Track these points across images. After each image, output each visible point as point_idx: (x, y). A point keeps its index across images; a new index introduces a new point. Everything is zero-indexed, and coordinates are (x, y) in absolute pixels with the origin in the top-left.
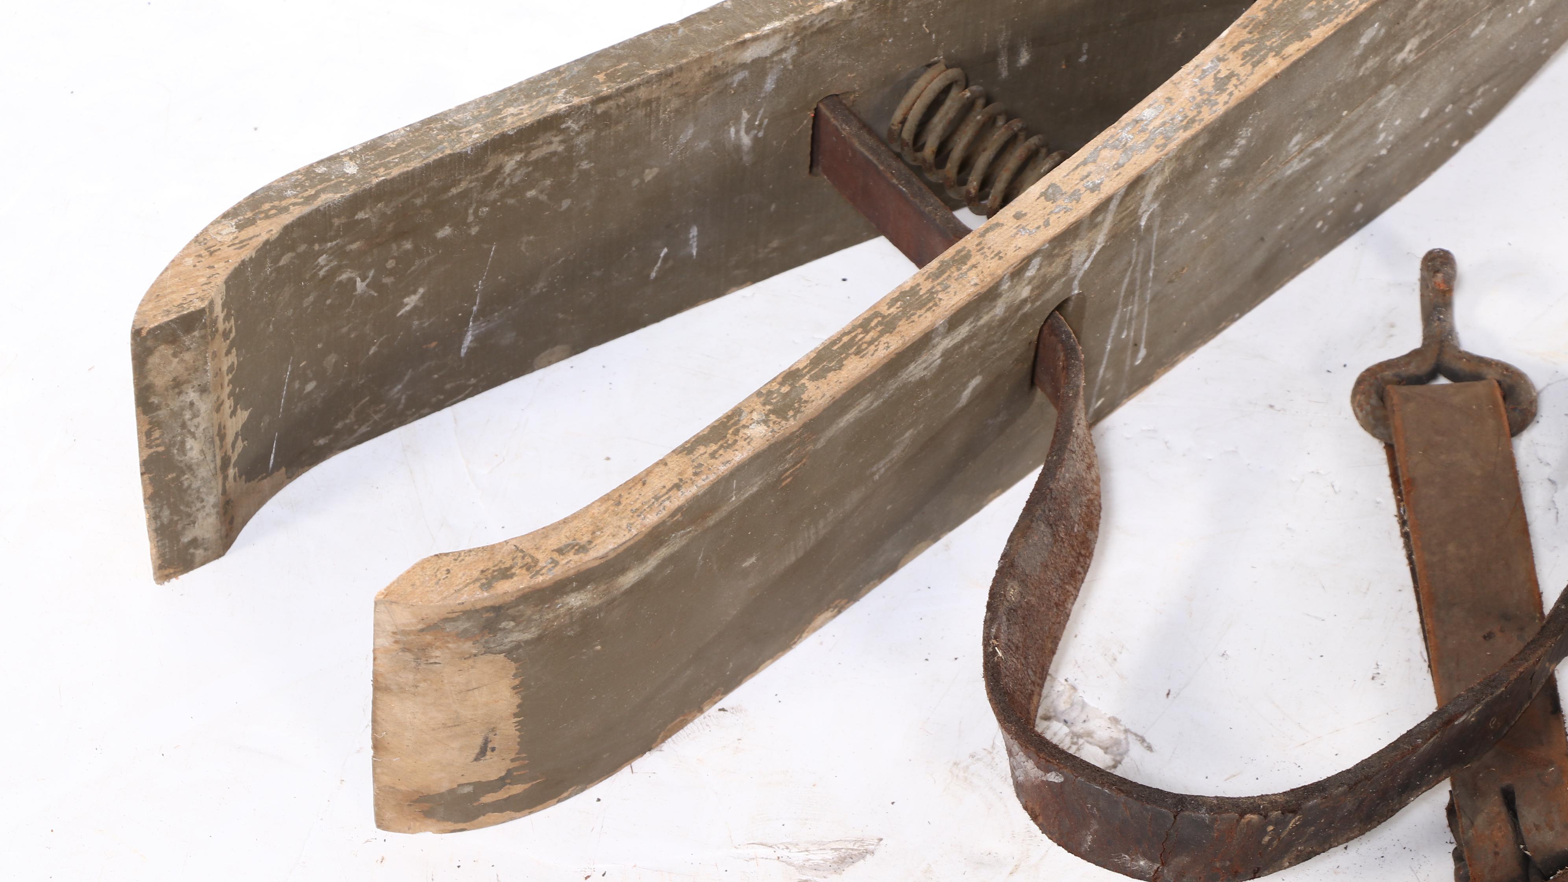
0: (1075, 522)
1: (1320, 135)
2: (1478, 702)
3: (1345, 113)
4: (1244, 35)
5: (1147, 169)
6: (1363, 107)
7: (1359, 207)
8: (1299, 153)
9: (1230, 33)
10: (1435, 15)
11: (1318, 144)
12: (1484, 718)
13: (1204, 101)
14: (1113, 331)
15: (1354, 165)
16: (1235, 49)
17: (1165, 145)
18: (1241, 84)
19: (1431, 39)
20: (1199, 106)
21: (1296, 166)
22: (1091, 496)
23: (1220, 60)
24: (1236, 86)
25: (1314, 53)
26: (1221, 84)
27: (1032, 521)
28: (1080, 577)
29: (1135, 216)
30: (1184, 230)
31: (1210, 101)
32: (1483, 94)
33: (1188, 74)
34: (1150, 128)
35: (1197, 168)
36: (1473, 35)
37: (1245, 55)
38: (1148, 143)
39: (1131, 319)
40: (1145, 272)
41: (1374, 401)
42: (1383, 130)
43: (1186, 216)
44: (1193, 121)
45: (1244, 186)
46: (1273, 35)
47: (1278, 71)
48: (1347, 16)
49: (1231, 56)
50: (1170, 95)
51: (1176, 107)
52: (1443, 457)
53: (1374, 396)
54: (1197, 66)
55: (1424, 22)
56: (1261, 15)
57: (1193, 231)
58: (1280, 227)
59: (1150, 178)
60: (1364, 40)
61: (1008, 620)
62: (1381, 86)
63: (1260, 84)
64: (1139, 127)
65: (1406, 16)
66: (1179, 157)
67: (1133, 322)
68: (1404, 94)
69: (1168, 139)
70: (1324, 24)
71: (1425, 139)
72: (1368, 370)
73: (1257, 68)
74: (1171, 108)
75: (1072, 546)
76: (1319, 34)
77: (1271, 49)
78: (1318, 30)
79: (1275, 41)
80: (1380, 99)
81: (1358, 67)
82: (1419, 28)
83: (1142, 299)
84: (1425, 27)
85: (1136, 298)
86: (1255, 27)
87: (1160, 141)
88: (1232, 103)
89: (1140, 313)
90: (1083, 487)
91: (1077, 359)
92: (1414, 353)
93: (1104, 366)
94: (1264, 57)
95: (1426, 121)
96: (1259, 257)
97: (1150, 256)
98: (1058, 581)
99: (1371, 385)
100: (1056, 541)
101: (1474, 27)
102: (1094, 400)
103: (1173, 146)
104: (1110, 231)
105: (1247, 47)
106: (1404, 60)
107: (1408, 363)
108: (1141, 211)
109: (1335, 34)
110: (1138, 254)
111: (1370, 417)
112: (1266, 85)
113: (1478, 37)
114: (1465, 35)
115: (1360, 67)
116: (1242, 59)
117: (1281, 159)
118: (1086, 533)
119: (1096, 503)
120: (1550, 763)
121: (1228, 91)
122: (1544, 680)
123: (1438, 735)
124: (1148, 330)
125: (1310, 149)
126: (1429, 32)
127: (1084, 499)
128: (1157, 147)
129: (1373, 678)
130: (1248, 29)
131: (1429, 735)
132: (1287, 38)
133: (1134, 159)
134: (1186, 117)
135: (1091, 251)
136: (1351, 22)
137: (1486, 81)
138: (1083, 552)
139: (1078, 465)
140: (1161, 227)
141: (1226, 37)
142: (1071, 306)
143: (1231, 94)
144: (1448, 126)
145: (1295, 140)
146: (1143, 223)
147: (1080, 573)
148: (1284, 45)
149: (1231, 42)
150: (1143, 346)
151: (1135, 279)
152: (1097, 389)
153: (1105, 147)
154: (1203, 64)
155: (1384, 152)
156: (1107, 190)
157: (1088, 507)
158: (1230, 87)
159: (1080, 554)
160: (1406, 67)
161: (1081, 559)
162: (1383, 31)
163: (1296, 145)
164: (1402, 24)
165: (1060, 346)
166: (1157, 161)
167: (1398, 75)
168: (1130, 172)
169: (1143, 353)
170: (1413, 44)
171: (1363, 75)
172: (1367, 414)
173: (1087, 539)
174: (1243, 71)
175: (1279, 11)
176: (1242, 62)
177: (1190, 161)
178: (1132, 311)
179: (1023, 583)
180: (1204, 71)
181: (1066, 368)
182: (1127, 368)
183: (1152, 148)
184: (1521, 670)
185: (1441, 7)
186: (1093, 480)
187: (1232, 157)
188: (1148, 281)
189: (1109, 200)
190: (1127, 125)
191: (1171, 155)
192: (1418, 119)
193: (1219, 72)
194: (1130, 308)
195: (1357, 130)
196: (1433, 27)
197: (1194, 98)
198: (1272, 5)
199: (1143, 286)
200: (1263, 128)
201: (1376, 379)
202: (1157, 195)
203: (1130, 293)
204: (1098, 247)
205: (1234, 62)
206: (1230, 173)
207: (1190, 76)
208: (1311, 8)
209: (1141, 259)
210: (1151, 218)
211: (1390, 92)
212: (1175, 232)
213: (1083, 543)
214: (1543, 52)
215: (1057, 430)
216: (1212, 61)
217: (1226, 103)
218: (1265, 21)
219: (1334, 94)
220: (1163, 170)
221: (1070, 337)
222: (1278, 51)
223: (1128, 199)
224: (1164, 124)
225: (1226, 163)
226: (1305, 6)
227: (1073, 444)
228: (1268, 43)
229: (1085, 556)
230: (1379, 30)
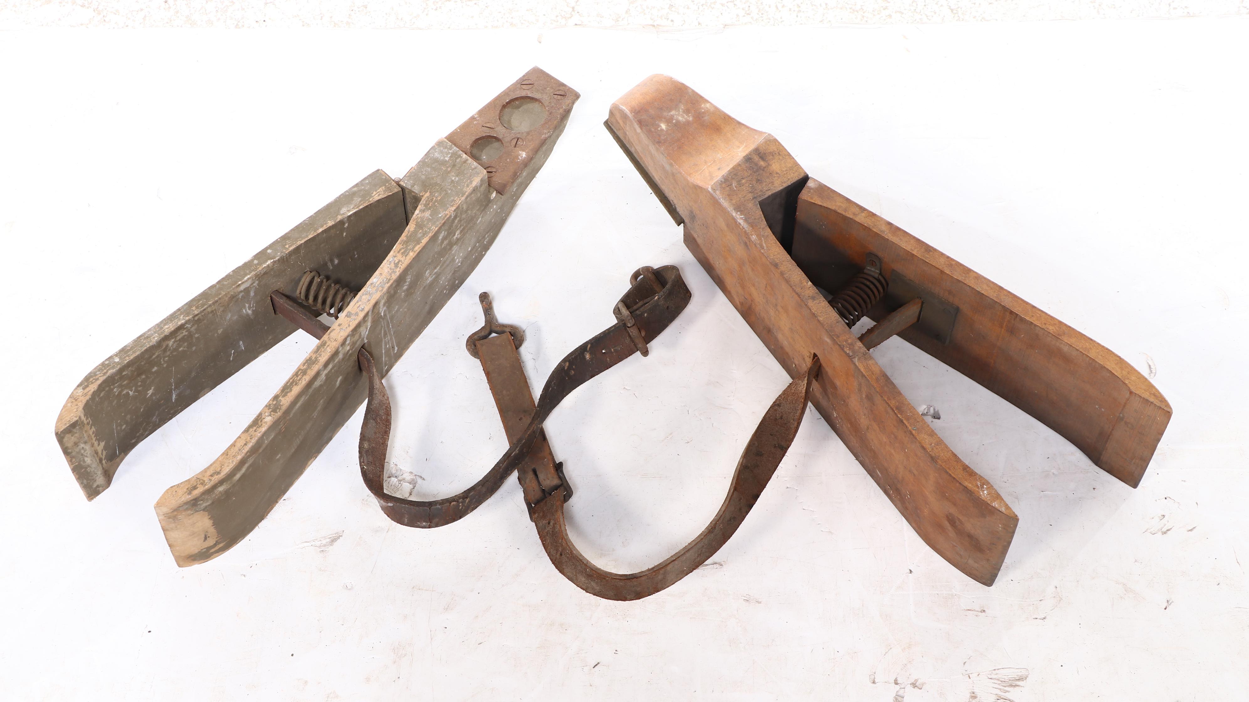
0: (382, 416)
1: (435, 268)
2: (517, 447)
3: (442, 259)
4: (401, 246)
5: (378, 299)
6: (447, 255)
7: (457, 282)
8: (430, 276)
9: (396, 247)
10: (462, 222)
11: (436, 271)
12: (521, 451)
13: (392, 272)
14: (383, 347)
15: (450, 272)
16: (399, 252)
17: (382, 290)
18: (403, 263)
19: (464, 229)
20: (391, 274)
21: (430, 279)
22: (386, 405)
23: (395, 257)
24: (401, 265)
25: (424, 247)
26: (396, 265)
27: (367, 420)
28: (388, 432)
29: (379, 313)
30: (397, 311)
31: (394, 271)
32: (488, 237)
33: (385, 264)
34: (376, 285)
35: (395, 293)
36: (478, 222)
37: (403, 253)
38: (377, 291)
39: (388, 341)
40: (388, 326)
41: (473, 347)
42: (457, 258)
43: (397, 307)
44: (390, 280)
45: (414, 291)
46: (410, 245)
47: (414, 257)
48: (432, 233)
49: (398, 255)
50: (381, 272)
51: (384, 276)
52: (497, 362)
53: (472, 345)
54: (388, 261)
55: (459, 225)
56: (405, 239)
57: (401, 310)
58: (431, 297)
59: (380, 301)
60: (440, 238)
61: (366, 455)
62: (451, 247)
63: (409, 262)
64: (373, 286)
65: (452, 226)
66: (388, 291)
67: (390, 342)
68: (460, 246)
69: (383, 288)
70: (425, 237)
71: (473, 255)
72: (469, 337)
73: (407, 257)
74: (382, 277)
75: (383, 423)
76: (424, 241)
77: (410, 249)
78: (424, 240)
79: (411, 247)
80: (453, 251)
81: (441, 245)
82: (458, 227)
83: (390, 334)
84: (460, 226)
85: (388, 335)
86: (404, 243)
87: (380, 289)
88: (401, 271)
89: (391, 339)
90: (383, 403)
91: (371, 363)
92: (483, 328)
93: (384, 357)
94: (409, 252)
95: (471, 251)
96: (427, 308)
97: (389, 322)
98: (381, 436)
99: (471, 342)
100: (377, 424)
101: (477, 220)
102: (384, 368)
103: (385, 290)
104: (372, 320)
105: (403, 251)
106: (457, 238)
107: (481, 332)
108: (380, 312)
109: (430, 240)
110: (384, 323)
111: (473, 353)
112: (411, 262)
113: (480, 222)
114: (475, 224)
115: (442, 245)
116: (402, 255)
117: (424, 279)
118: (387, 417)
119: (389, 406)
120: (545, 458)
121: (399, 267)
122: (539, 430)
123: (507, 461)
124: (395, 342)
125: (433, 273)
126: (462, 227)
127: (384, 407)
128: (380, 291)
129: (490, 439)
130: (402, 244)
131: (504, 462)
132: (415, 245)
133: (373, 297)
134: (387, 279)
135: (367, 329)
136: (434, 234)
137: (487, 233)
138: (387, 424)
139: (379, 397)
140: (389, 313)
141: (395, 249)
142: (366, 345)
143: (400, 268)
144: (479, 249)
145: (427, 273)
146: (382, 314)
147: (388, 431)
148: (414, 247)
149: (397, 250)
150: (395, 347)
151: (386, 330)
152: (384, 364)
153: (363, 295)
154: (389, 259)
155: (460, 264)
156: (366, 310)
157: (386, 409)
158: (400, 265)
159: (387, 425)
160: (458, 239)
161: (387, 426)
162: (446, 233)
163: (428, 273)
164: (452, 229)
165: (365, 360)
166: (381, 296)
167: (456, 242)
168: (373, 302)
169: (396, 348)
170: (458, 232)
171: (444, 247)
172: (472, 352)
173: (388, 419)
174: (402, 259)
175: (410, 236)
176: (402, 256)
177: (392, 292)
178: (388, 339)
179: (369, 441)
180: (390, 262)
181: (368, 367)
182: (392, 355)
183: (378, 292)
184: (529, 433)
185: (464, 219)
186: (386, 400)
187: (407, 285)
188: (391, 329)
189: (368, 313)
190: (369, 286)
191: (385, 293)
192: (468, 251)
193: (395, 261)
194: (387, 338)
195: (448, 262)
196: (463, 225)
197: (389, 272)
198: (408, 234)
199: (389, 331)
200: (415, 273)
201: (472, 339)
202: (384, 305)
203: (385, 334)
204: (369, 327)
205: (399, 257)
206: (407, 290)
207: (386, 265)
208: (420, 233)
209: (385, 324)
210: (385, 311)
211: (455, 248)
212: (395, 312)
213: (387, 421)
214: (504, 218)
215: (369, 388)
216: (392, 258)
217: (399, 271)
218: (406, 240)
219: (436, 256)
220: (384, 297)
221: (368, 356)
222: (412, 250)
223: (374, 310)
224: (381, 283)
225: (405, 287)
226: (418, 232)
227: (376, 391)
228: (409, 248)
229: (388, 425)
230: (445, 233)
